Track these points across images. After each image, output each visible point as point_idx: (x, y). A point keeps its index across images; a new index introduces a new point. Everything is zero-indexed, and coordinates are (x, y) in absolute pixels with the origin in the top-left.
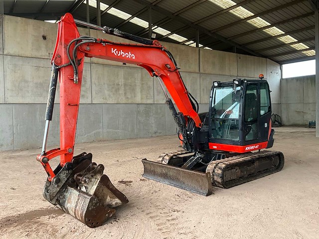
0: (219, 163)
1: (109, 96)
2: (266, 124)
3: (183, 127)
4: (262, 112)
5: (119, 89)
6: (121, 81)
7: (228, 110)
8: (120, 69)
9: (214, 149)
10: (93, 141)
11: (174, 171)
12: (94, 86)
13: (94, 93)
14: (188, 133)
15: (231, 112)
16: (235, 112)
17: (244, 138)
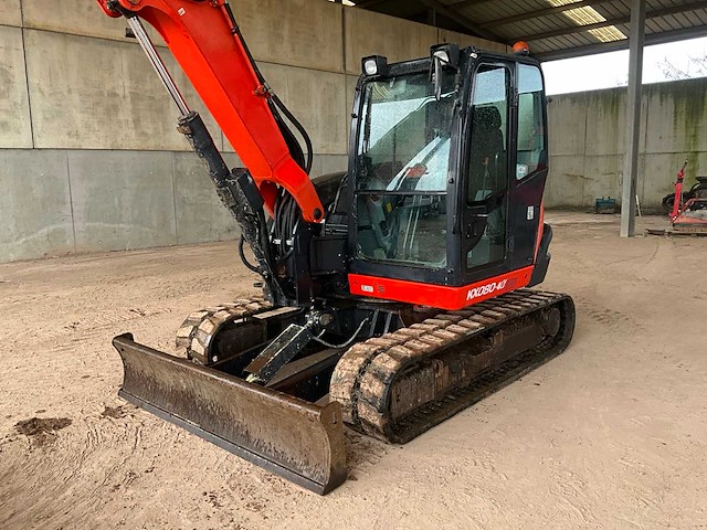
0: (375, 354)
1: (88, 126)
2: (531, 210)
3: (253, 225)
4: (521, 171)
5: (115, 108)
6: (123, 85)
7: (412, 164)
8: (116, 50)
9: (367, 295)
10: (45, 258)
11: (215, 388)
12: (36, 97)
13: (38, 117)
14: (278, 242)
15: (421, 169)
16: (435, 170)
17: (460, 259)
